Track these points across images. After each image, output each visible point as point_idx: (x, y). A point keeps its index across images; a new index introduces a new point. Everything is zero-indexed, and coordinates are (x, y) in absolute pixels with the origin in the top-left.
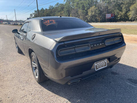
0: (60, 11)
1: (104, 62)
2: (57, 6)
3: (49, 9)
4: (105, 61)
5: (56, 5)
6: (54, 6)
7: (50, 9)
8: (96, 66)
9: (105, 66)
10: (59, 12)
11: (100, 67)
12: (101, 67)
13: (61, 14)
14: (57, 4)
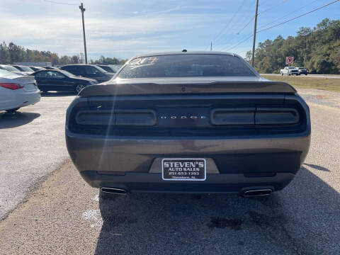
0: (330, 40)
1: (197, 166)
2: (322, 28)
3: (297, 38)
4: (201, 165)
5: (319, 26)
6: (312, 29)
7: (300, 37)
8: (166, 170)
9: (197, 177)
10: (324, 43)
11: (181, 176)
12: (184, 176)
13: (330, 49)
14: (324, 23)
